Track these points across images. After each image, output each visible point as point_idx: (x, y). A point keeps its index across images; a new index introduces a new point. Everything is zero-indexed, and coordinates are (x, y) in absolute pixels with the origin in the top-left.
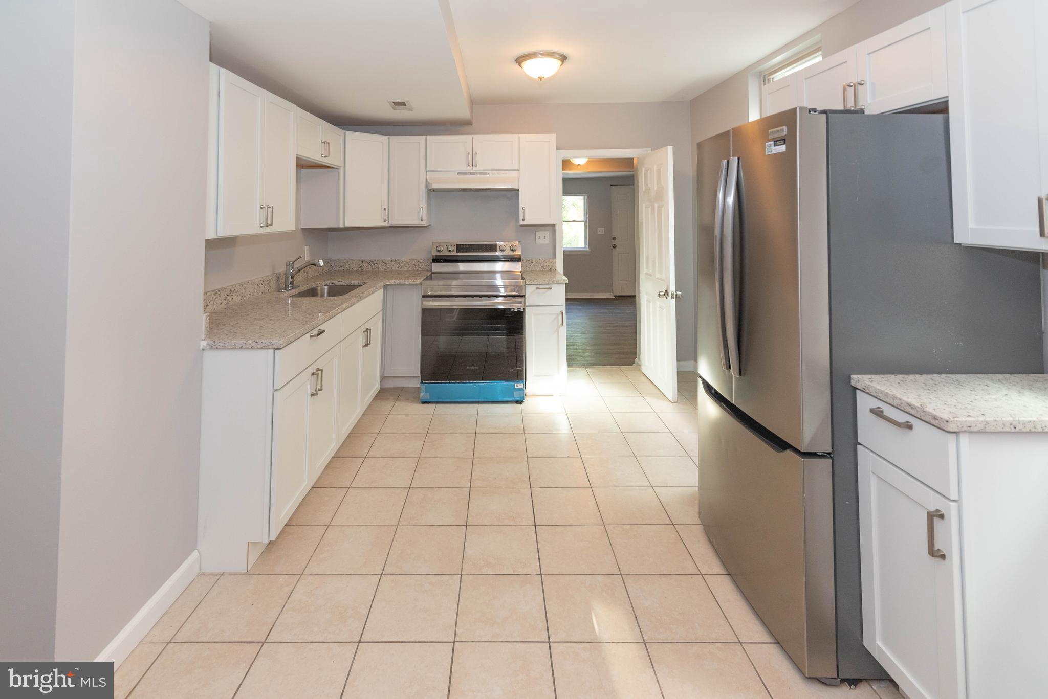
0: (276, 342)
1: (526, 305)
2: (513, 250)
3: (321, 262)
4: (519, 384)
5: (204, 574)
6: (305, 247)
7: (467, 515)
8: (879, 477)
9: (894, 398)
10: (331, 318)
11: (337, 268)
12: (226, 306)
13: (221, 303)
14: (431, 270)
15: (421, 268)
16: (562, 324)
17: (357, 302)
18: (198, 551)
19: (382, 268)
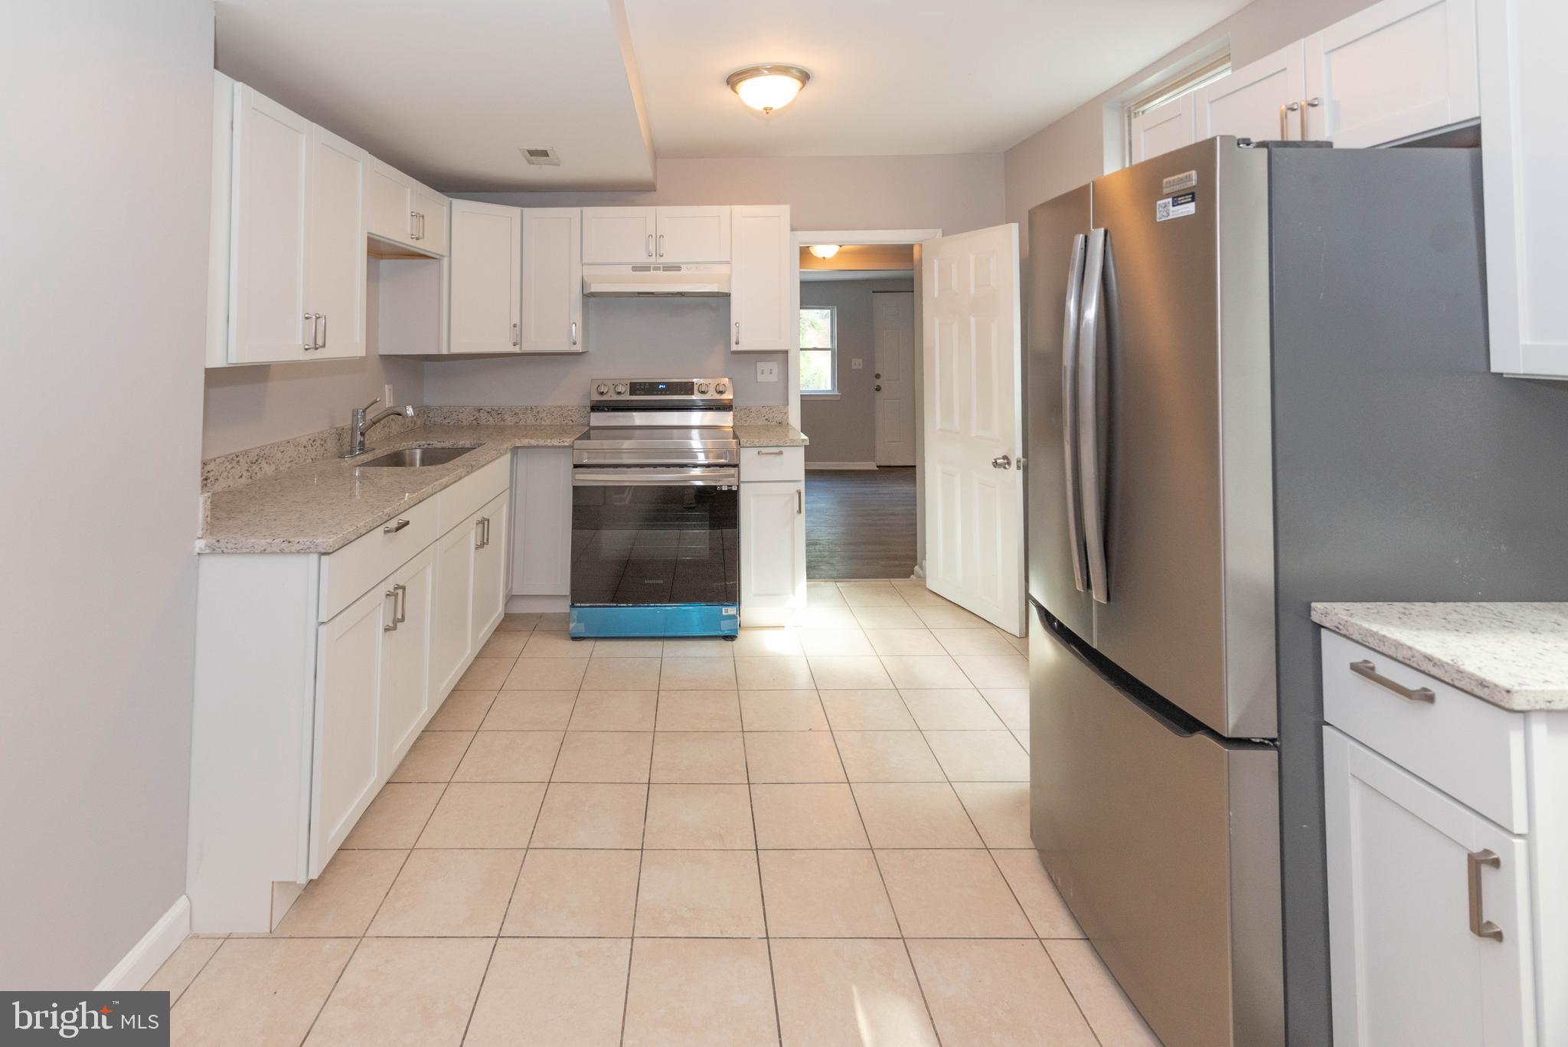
0: (323, 542)
1: (742, 479)
2: (721, 392)
3: (410, 411)
4: (729, 609)
5: (197, 937)
6: (387, 387)
7: (644, 830)
8: (1363, 782)
9: (1398, 645)
10: (420, 502)
11: (439, 420)
12: (250, 481)
13: (241, 477)
14: (588, 425)
15: (573, 422)
16: (800, 511)
17: (466, 475)
18: (188, 897)
19: (509, 420)
